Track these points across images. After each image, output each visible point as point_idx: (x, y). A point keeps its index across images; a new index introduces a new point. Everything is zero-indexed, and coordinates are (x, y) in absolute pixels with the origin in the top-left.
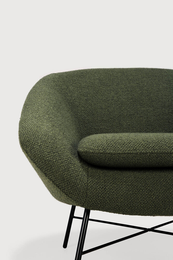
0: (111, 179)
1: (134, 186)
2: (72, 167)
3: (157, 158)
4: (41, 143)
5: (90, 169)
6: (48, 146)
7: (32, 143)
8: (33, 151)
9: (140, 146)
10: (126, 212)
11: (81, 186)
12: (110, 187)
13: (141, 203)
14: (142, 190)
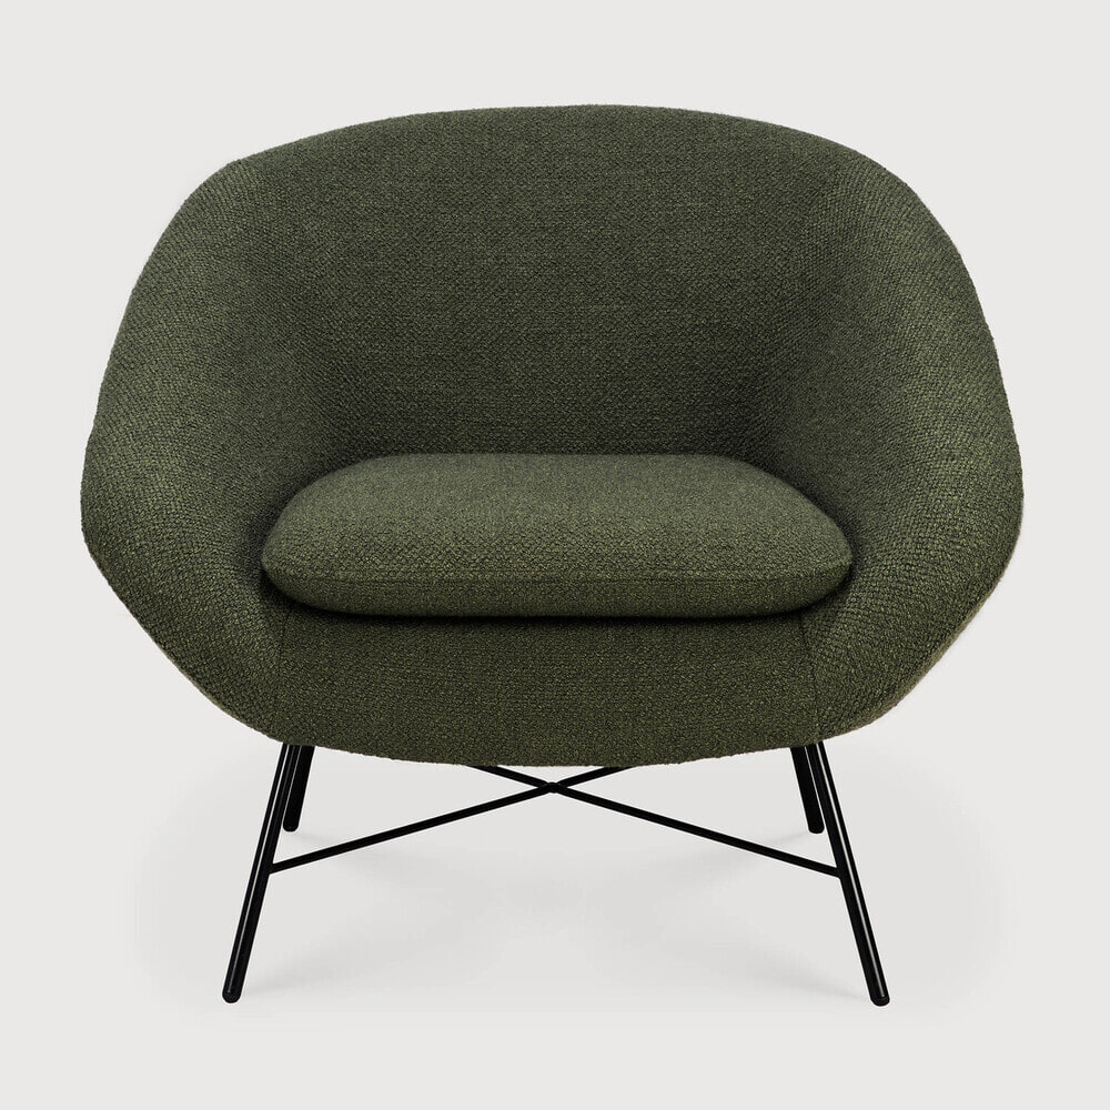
0: (351, 656)
1: (421, 680)
2: (233, 618)
3: (493, 595)
4: (143, 542)
5: (292, 619)
6: (164, 551)
7: (117, 538)
8: (119, 564)
9: (440, 558)
10: (398, 752)
11: (259, 677)
12: (346, 680)
13: (441, 729)
14: (446, 691)
